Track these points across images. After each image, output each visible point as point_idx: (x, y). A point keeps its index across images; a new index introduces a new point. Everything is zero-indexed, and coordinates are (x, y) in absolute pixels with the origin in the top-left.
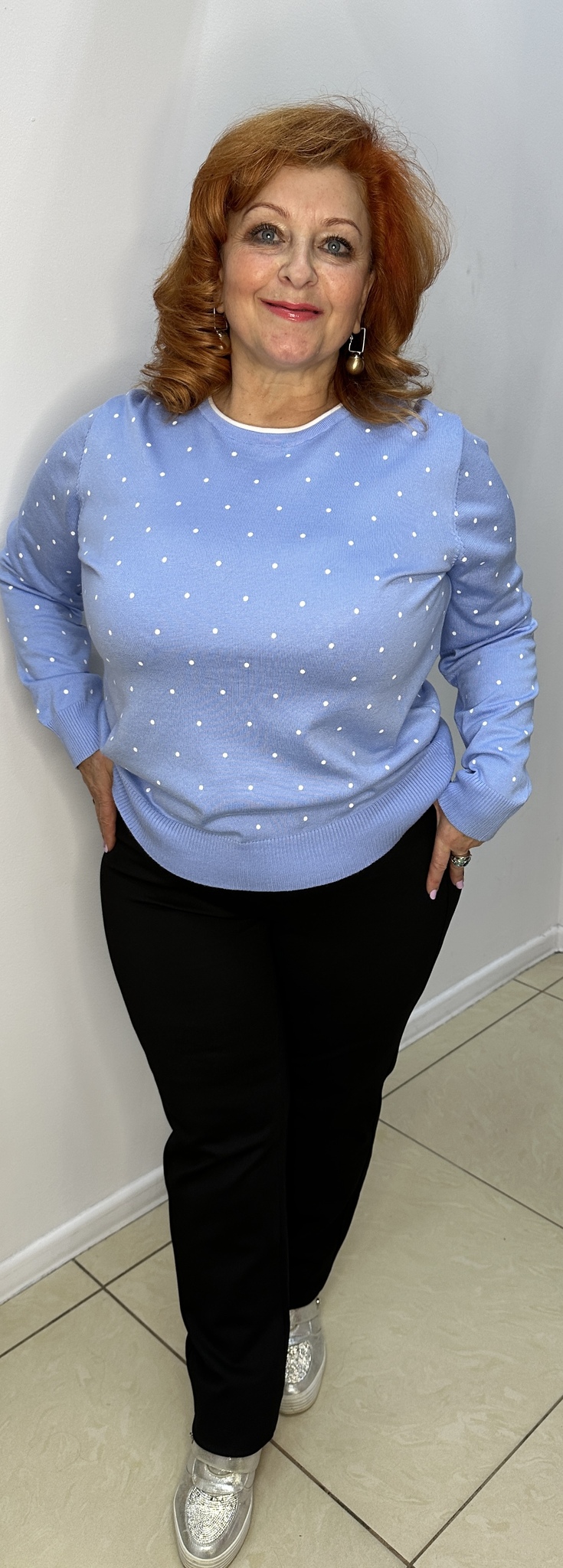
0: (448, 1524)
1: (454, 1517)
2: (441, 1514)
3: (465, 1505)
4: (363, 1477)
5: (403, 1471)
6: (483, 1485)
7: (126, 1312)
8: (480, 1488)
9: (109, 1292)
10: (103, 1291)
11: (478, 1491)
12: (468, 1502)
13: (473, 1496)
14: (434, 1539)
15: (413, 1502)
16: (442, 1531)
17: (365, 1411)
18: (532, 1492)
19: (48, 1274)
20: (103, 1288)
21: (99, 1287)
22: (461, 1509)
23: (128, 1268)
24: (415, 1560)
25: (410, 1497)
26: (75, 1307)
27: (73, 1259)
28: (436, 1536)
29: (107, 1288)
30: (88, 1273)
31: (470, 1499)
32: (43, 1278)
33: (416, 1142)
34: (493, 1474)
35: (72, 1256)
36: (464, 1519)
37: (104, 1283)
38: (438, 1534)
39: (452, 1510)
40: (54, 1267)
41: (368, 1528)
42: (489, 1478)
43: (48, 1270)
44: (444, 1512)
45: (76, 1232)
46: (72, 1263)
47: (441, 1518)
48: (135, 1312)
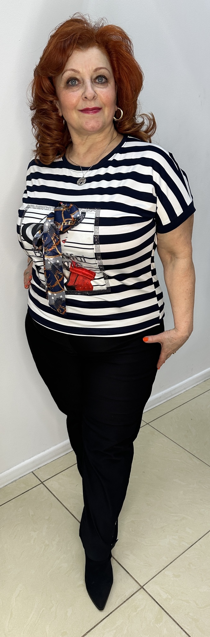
0: (158, 574)
1: (161, 571)
2: (156, 570)
3: (165, 568)
4: (129, 555)
5: (144, 555)
6: (173, 561)
7: (49, 492)
8: (172, 562)
9: (44, 484)
10: (42, 484)
11: (171, 563)
12: (166, 567)
13: (169, 565)
14: (152, 579)
15: (146, 566)
16: (155, 576)
17: (133, 532)
18: (191, 565)
19: (22, 477)
20: (42, 483)
21: (41, 483)
22: (163, 569)
23: (52, 476)
24: (144, 585)
25: (145, 564)
26: (31, 489)
27: (32, 472)
28: (153, 578)
29: (43, 483)
30: (37, 477)
31: (168, 566)
32: (20, 478)
33: (166, 436)
34: (177, 558)
35: (32, 470)
36: (164, 572)
37: (42, 481)
38: (154, 577)
39: (160, 569)
40: (25, 474)
41: (128, 573)
42: (176, 559)
43: (23, 475)
44: (157, 570)
45: (33, 462)
46: (31, 473)
47: (156, 571)
48: (53, 492)
